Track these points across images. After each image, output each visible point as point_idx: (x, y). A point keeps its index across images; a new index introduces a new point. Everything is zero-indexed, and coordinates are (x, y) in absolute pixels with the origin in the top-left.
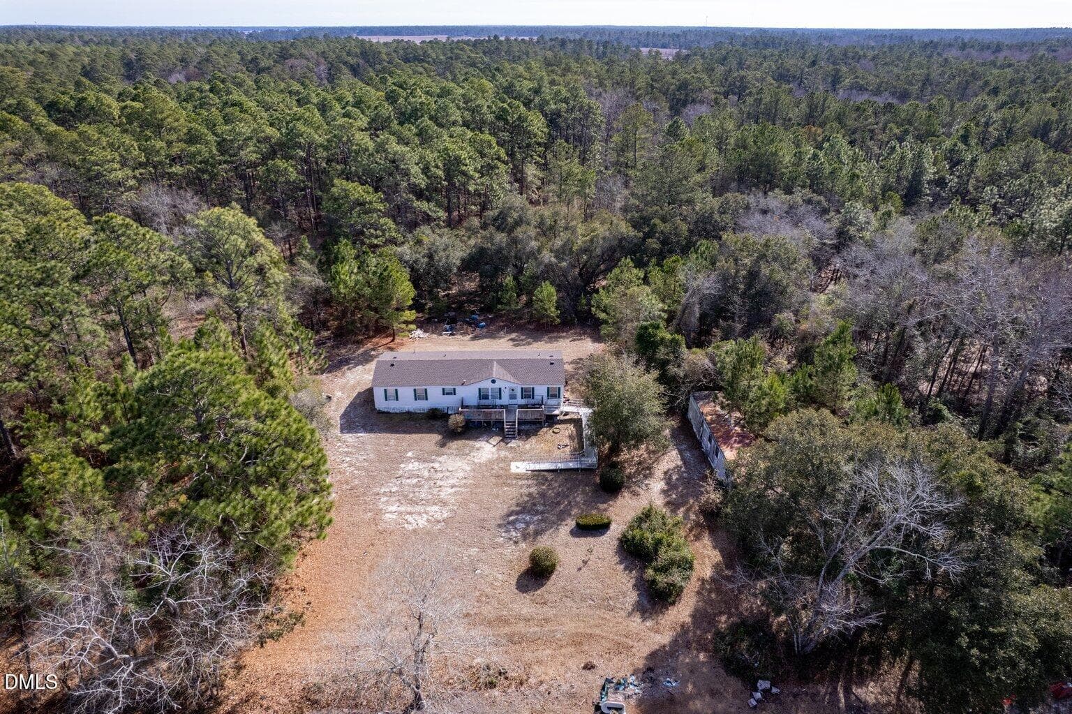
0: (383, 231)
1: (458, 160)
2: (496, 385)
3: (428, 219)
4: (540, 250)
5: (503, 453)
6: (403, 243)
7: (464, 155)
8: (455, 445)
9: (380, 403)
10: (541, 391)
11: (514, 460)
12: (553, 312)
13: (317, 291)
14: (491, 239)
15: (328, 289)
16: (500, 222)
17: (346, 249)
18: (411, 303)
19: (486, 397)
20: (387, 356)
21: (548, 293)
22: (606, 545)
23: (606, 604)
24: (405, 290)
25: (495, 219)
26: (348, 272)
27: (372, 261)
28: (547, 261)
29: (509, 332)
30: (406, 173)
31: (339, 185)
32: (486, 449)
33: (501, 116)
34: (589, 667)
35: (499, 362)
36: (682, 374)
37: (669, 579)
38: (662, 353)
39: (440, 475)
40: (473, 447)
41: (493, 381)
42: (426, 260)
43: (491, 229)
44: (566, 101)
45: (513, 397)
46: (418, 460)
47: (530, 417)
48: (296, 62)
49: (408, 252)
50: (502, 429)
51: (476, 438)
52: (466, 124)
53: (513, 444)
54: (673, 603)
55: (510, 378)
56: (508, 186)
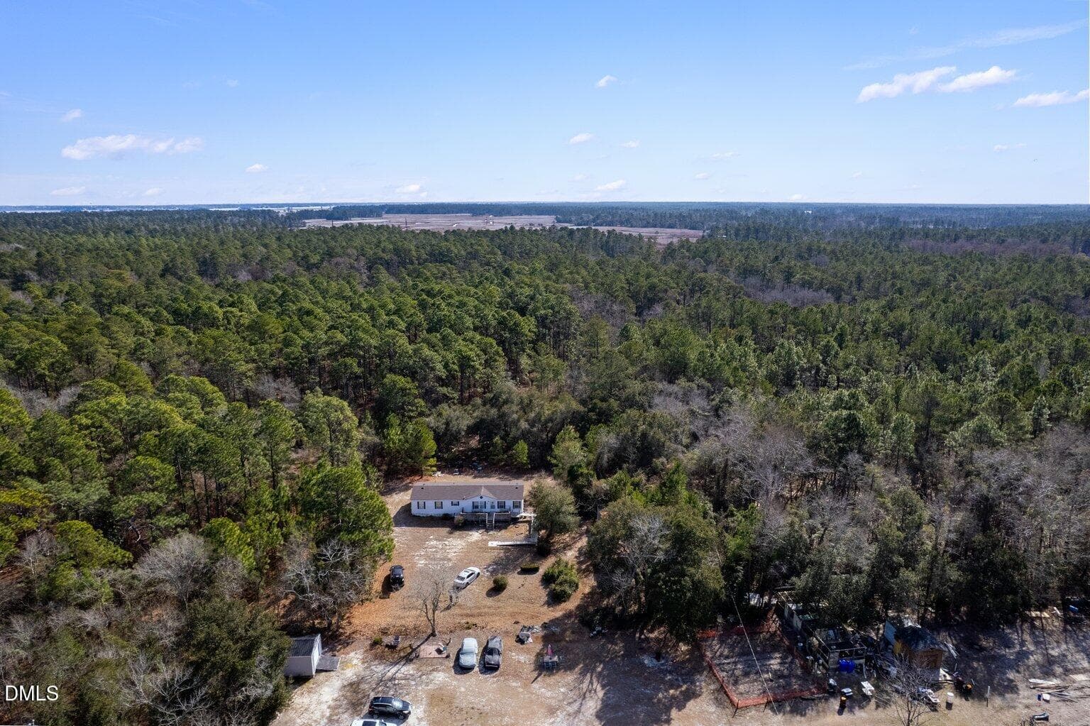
0: (417, 407)
1: (469, 358)
2: (483, 500)
3: (446, 398)
4: (518, 420)
5: (485, 537)
6: (429, 415)
7: (472, 354)
8: (457, 533)
9: (415, 511)
10: (509, 504)
11: (491, 540)
12: (525, 459)
13: (375, 445)
14: (487, 412)
15: (381, 444)
16: (495, 402)
17: (393, 419)
18: (434, 453)
19: (477, 507)
20: (419, 484)
21: (522, 448)
22: (535, 579)
23: (531, 601)
24: (430, 445)
25: (491, 400)
26: (395, 434)
27: (410, 427)
28: (523, 427)
29: (499, 474)
30: (433, 369)
31: (390, 378)
32: (475, 536)
33: (502, 323)
34: (517, 623)
35: (485, 486)
36: (592, 493)
37: (563, 588)
38: (581, 481)
39: (448, 547)
40: (468, 535)
41: (481, 497)
42: (444, 426)
43: (488, 406)
44: (552, 308)
45: (493, 507)
46: (436, 540)
47: (502, 518)
48: (339, 259)
49: (433, 421)
50: (485, 525)
51: (470, 530)
52: (476, 329)
53: (491, 533)
54: (565, 601)
55: (491, 495)
56: (503, 374)
